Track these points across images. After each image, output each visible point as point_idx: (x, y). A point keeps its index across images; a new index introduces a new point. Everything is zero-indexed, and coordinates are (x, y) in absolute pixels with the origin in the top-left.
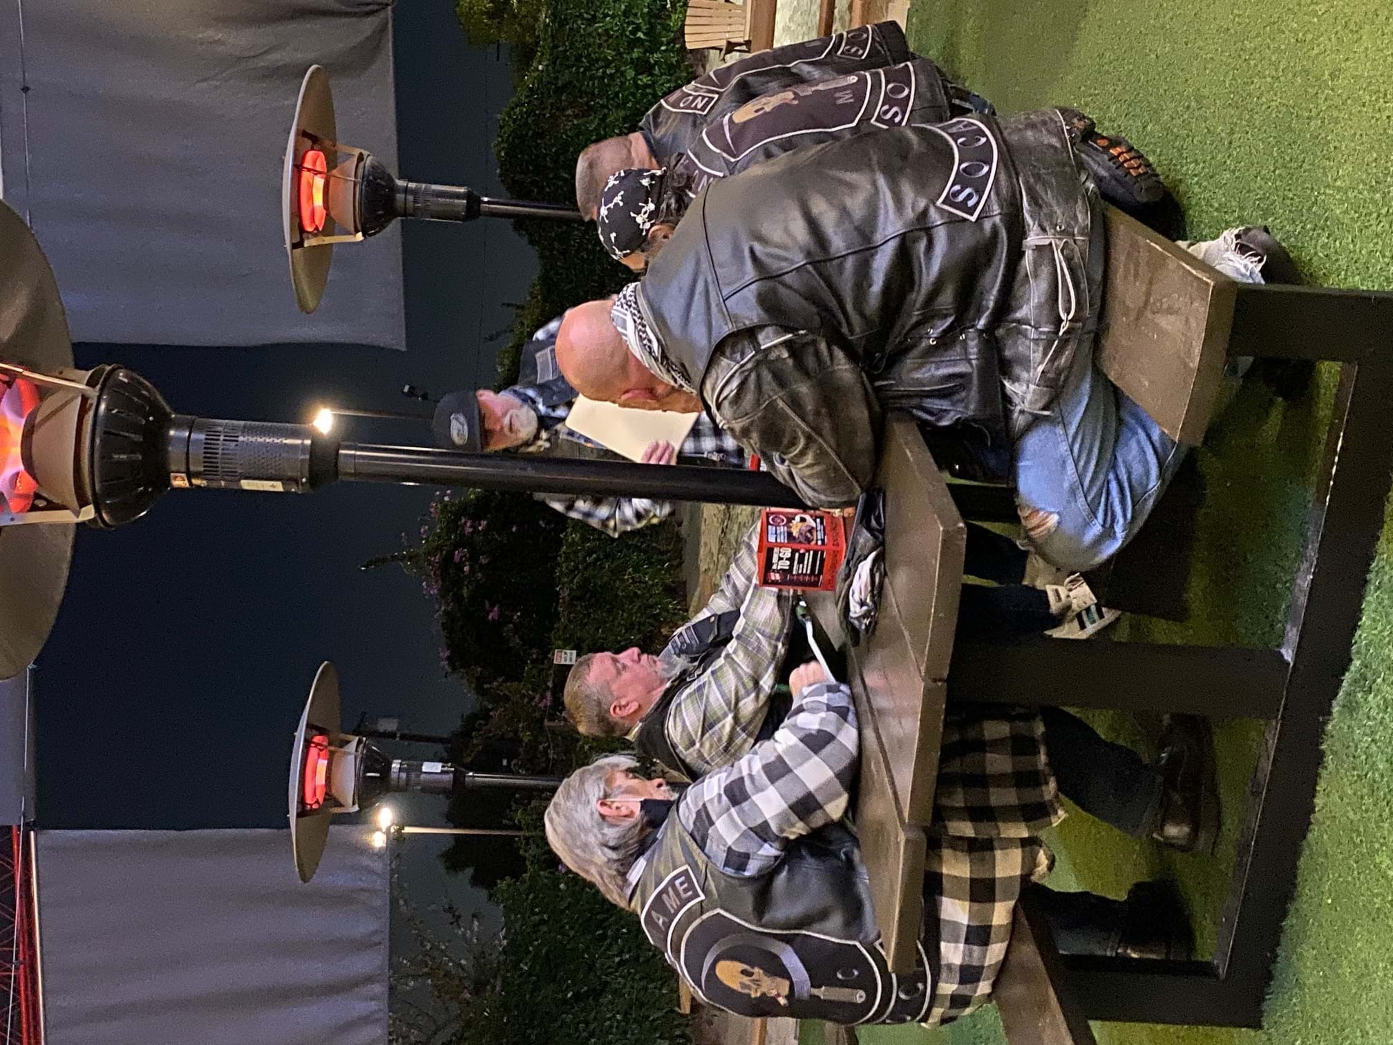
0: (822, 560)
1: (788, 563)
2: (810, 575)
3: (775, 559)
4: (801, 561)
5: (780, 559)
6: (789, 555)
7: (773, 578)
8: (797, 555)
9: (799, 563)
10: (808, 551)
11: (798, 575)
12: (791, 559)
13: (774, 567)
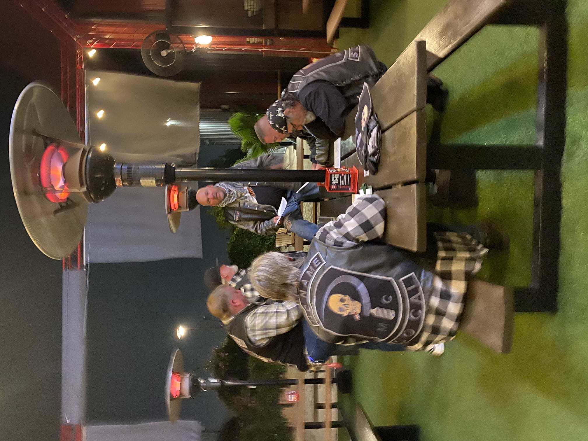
0: (350, 178)
1: (338, 180)
2: (346, 186)
3: (333, 179)
4: (342, 179)
5: (335, 179)
6: (338, 177)
7: (333, 188)
8: (341, 177)
9: (342, 180)
10: (345, 175)
11: (342, 186)
12: (339, 179)
13: (333, 183)
